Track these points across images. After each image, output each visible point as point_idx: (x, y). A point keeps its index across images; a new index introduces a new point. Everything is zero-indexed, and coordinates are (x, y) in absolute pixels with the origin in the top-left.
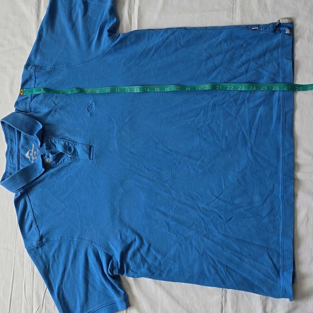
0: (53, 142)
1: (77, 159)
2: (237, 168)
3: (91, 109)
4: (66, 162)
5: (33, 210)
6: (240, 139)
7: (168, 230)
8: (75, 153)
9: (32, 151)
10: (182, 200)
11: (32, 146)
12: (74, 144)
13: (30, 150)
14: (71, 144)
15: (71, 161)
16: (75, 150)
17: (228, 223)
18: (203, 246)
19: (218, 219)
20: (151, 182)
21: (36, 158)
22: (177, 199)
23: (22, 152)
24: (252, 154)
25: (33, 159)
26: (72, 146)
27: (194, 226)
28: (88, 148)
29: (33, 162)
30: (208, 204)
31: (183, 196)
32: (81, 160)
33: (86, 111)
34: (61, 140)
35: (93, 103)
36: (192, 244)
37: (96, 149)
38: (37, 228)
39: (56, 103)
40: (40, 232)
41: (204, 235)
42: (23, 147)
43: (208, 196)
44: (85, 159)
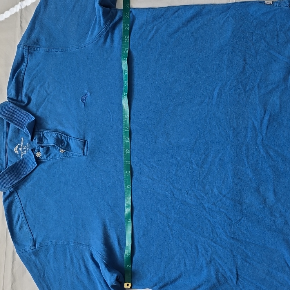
0: (45, 135)
1: (70, 155)
2: (246, 163)
3: (85, 99)
4: (58, 158)
5: (24, 212)
6: (249, 130)
7: (171, 235)
8: (67, 147)
9: (22, 145)
10: (185, 200)
11: (21, 139)
12: (68, 138)
13: (19, 144)
14: (64, 137)
15: (63, 157)
16: (68, 144)
17: (237, 225)
18: (211, 251)
19: (226, 220)
20: (151, 181)
21: (25, 153)
22: (180, 199)
23: (10, 146)
24: (263, 146)
25: (22, 154)
26: (65, 139)
27: (199, 230)
28: (82, 143)
29: (21, 157)
30: (214, 204)
31: (186, 195)
32: (74, 156)
33: (80, 102)
34: (54, 132)
35: (89, 93)
36: (198, 249)
37: (91, 144)
38: (30, 231)
39: (48, 92)
40: (33, 236)
41: (211, 239)
42: (11, 141)
43: (214, 194)
44: (78, 154)
